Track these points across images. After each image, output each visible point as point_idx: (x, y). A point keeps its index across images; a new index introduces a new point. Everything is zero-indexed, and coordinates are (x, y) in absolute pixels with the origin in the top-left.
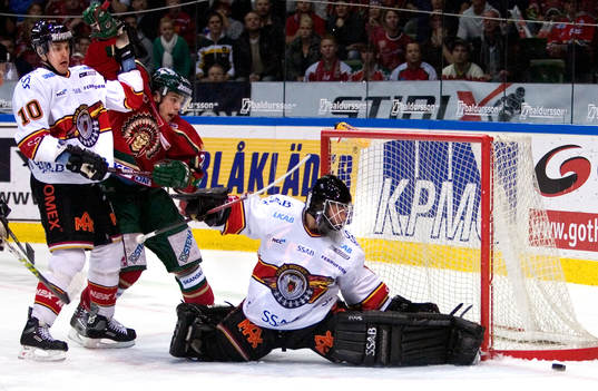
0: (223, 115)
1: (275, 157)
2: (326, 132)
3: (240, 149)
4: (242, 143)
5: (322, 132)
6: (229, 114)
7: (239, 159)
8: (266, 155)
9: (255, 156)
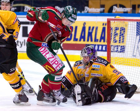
0: (79, 12)
1: (97, 28)
2: (109, 19)
3: (84, 25)
4: (85, 23)
5: (108, 19)
6: (81, 12)
7: (84, 29)
8: (93, 28)
9: (90, 28)
